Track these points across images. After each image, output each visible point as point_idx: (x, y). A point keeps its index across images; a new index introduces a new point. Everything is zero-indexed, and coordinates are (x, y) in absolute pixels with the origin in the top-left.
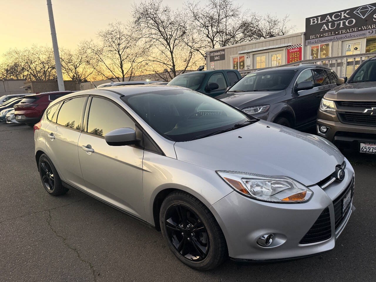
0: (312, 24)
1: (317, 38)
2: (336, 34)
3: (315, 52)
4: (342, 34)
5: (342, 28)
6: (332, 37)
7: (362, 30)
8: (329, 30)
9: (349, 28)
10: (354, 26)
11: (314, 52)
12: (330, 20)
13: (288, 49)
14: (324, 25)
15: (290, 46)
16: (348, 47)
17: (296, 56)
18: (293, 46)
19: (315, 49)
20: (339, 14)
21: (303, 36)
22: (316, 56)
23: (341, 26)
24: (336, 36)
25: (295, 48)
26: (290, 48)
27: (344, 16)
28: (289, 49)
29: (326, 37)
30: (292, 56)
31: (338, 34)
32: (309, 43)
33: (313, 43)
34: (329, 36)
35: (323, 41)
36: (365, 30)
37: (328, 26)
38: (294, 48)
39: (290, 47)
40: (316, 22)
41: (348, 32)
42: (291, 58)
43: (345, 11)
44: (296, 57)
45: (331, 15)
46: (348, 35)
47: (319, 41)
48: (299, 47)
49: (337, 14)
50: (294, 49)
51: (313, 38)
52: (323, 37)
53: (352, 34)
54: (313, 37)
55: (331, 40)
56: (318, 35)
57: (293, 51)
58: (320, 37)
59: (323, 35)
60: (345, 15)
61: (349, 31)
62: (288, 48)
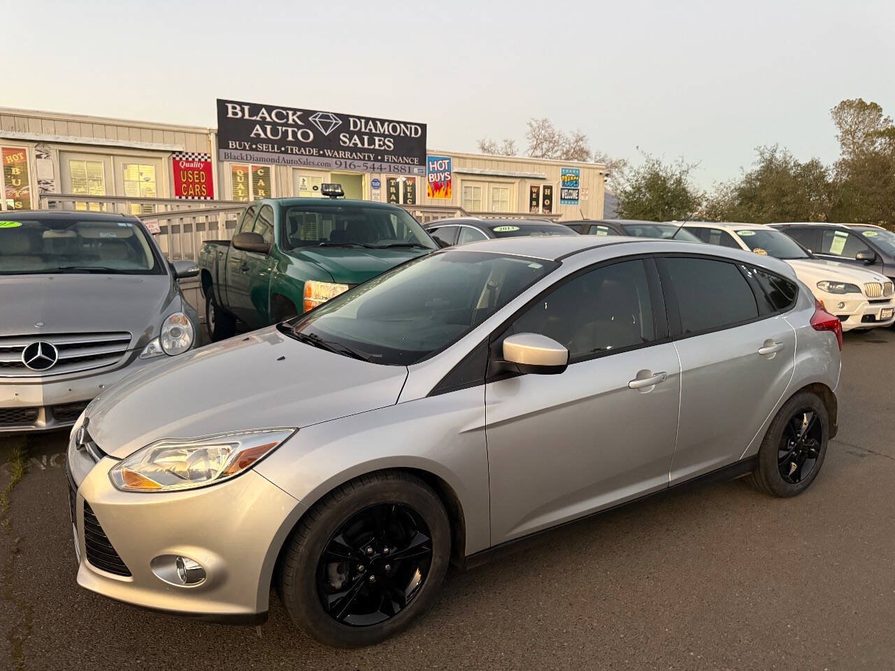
0: (230, 115)
1: (244, 149)
2: (282, 152)
3: (241, 179)
4: (292, 153)
5: (290, 143)
6: (275, 156)
7: (324, 155)
8: (267, 141)
9: (305, 145)
10: (311, 145)
11: (238, 178)
12: (268, 119)
13: (174, 158)
14: (258, 127)
15: (180, 152)
16: (301, 183)
17: (198, 181)
18: (187, 154)
19: (240, 172)
20: (284, 112)
21: (213, 138)
22: (243, 188)
23: (290, 138)
24: (282, 156)
25: (193, 159)
26: (181, 159)
27: (294, 120)
28: (178, 159)
29: (262, 151)
30: (188, 177)
31: (286, 152)
32: (228, 157)
33: (235, 159)
34: (268, 152)
35: (258, 160)
36: (329, 156)
37: (265, 131)
38: (190, 159)
39: (181, 156)
40: (240, 114)
41: (302, 154)
42: (185, 183)
43: (295, 111)
44: (197, 183)
45: (270, 109)
46: (304, 158)
47: (249, 158)
48: (203, 160)
49: (282, 113)
50: (190, 162)
51: (236, 149)
52: (256, 150)
53: (311, 159)
54: (236, 144)
55: (272, 161)
56: (246, 143)
57: (187, 165)
58: (251, 149)
59: (257, 146)
60: (295, 117)
61: (303, 151)
62: (174, 156)
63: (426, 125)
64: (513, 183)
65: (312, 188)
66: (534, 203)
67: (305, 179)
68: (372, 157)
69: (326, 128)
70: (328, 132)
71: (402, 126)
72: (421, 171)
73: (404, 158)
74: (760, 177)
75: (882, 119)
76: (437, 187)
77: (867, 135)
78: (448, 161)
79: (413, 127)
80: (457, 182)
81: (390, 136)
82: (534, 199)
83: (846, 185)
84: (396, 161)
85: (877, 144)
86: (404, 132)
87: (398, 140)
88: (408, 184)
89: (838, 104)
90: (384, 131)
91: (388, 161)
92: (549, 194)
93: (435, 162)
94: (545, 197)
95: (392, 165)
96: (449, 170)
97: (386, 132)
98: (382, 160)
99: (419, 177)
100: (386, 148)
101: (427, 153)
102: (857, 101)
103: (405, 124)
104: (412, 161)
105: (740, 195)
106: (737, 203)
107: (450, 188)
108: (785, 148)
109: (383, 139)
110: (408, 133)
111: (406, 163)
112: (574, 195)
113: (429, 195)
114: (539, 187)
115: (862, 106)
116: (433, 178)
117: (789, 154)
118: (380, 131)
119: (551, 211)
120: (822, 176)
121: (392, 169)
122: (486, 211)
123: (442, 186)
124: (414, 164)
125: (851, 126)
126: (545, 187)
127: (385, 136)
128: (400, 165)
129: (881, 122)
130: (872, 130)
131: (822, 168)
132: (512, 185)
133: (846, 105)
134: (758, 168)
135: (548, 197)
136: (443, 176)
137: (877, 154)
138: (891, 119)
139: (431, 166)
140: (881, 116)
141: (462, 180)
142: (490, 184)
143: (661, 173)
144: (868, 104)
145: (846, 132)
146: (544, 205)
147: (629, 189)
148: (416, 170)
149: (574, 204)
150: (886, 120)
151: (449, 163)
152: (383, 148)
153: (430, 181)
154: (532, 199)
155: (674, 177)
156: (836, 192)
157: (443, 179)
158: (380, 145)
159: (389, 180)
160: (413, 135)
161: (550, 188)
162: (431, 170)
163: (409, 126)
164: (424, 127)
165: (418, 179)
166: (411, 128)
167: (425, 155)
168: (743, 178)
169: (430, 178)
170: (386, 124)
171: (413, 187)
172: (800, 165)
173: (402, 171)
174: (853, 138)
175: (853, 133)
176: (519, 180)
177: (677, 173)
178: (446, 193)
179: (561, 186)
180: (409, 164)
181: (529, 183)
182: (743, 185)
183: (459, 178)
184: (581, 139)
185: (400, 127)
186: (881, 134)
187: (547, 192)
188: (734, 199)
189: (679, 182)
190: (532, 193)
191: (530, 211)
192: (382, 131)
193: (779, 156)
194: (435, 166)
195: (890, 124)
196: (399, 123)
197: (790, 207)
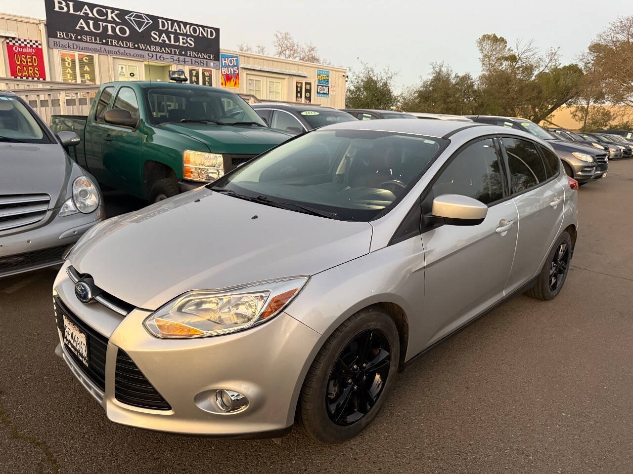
0: (57, 9)
1: (71, 39)
2: (103, 44)
3: (69, 64)
4: (112, 45)
5: (110, 36)
6: (98, 47)
7: (138, 48)
8: (90, 33)
9: (123, 39)
10: (127, 39)
11: (67, 63)
12: (91, 15)
13: (8, 43)
14: (82, 21)
15: (13, 38)
16: (120, 70)
17: (31, 64)
18: (19, 40)
19: (68, 59)
20: (104, 10)
21: (42, 27)
22: (71, 72)
23: (110, 32)
24: (103, 47)
25: (26, 45)
26: (14, 44)
27: (112, 17)
28: (11, 44)
29: (86, 42)
30: (22, 61)
31: (107, 44)
32: (56, 45)
33: (63, 47)
34: (92, 43)
35: (83, 49)
36: (142, 49)
37: (88, 25)
38: (23, 45)
39: (14, 42)
40: (66, 9)
41: (120, 46)
42: (19, 65)
43: (113, 10)
44: (30, 66)
45: (92, 6)
46: (122, 50)
47: (75, 47)
48: (34, 46)
49: (102, 10)
50: (23, 47)
51: (63, 38)
52: (81, 40)
53: (127, 50)
54: (63, 34)
55: (95, 51)
56: (72, 34)
57: (21, 50)
58: (76, 40)
59: (82, 38)
60: (113, 15)
61: (121, 44)
62: (8, 41)
63: (219, 29)
64: (284, 79)
65: (129, 74)
66: (299, 95)
67: (123, 66)
68: (177, 52)
69: (140, 24)
70: (141, 30)
71: (201, 28)
72: (216, 65)
73: (203, 54)
74: (433, 84)
75: (507, 48)
76: (228, 78)
77: (498, 59)
78: (236, 58)
79: (209, 30)
80: (243, 75)
81: (191, 36)
82: (299, 92)
83: (485, 91)
84: (196, 56)
85: (504, 66)
86: (202, 34)
87: (197, 39)
88: (206, 75)
89: (481, 37)
90: (187, 32)
91: (190, 56)
92: (309, 88)
93: (227, 59)
94: (307, 91)
95: (194, 59)
96: (237, 66)
97: (188, 33)
98: (186, 55)
99: (215, 70)
100: (189, 45)
101: (220, 51)
102: (492, 36)
103: (203, 27)
104: (209, 57)
105: (419, 96)
106: (417, 101)
107: (238, 79)
108: (448, 65)
109: (185, 38)
110: (205, 35)
111: (204, 58)
112: (326, 91)
113: (222, 84)
114: (302, 83)
115: (496, 40)
116: (225, 71)
117: (450, 69)
118: (183, 31)
119: (310, 101)
120: (472, 85)
121: (194, 62)
122: (265, 99)
123: (232, 78)
124: (210, 59)
125: (488, 52)
126: (306, 83)
127: (188, 36)
128: (200, 60)
129: (506, 51)
130: (501, 55)
131: (472, 79)
132: (283, 80)
133: (486, 37)
134: (431, 77)
135: (309, 91)
136: (232, 70)
137: (503, 71)
138: (512, 49)
139: (224, 62)
140: (506, 46)
141: (247, 74)
142: (268, 78)
143: (374, 78)
144: (499, 38)
145: (486, 56)
146: (306, 97)
147: (352, 88)
148: (212, 64)
149: (326, 97)
150: (509, 49)
151: (237, 60)
152: (186, 45)
153: (223, 73)
154: (297, 92)
155: (383, 81)
156: (480, 96)
157: (232, 73)
158: (183, 43)
159: (191, 71)
160: (209, 37)
161: (310, 84)
162: (224, 65)
163: (206, 29)
164: (217, 30)
165: (214, 71)
166: (207, 31)
167: (219, 52)
168: (421, 84)
169: (223, 71)
170: (188, 26)
171: (210, 77)
172: (459, 77)
173: (201, 64)
174: (490, 60)
175: (489, 57)
176: (288, 77)
177: (384, 78)
178: (235, 84)
179: (317, 84)
180: (206, 59)
181: (295, 79)
182: (421, 89)
183: (246, 72)
184: (313, 50)
185: (199, 29)
186: (506, 59)
187: (308, 87)
188: (415, 98)
189: (385, 84)
190: (297, 87)
191: (296, 101)
192: (185, 31)
193: (444, 70)
194: (226, 62)
195: (512, 52)
196: (198, 26)
197: (452, 105)
